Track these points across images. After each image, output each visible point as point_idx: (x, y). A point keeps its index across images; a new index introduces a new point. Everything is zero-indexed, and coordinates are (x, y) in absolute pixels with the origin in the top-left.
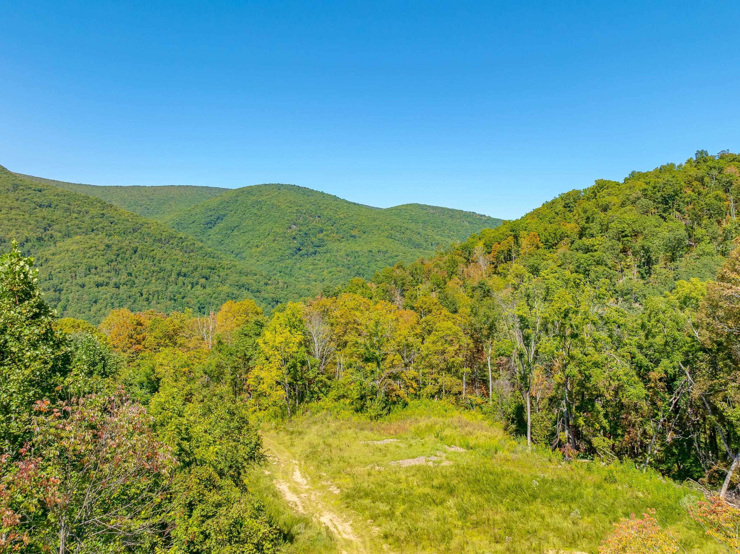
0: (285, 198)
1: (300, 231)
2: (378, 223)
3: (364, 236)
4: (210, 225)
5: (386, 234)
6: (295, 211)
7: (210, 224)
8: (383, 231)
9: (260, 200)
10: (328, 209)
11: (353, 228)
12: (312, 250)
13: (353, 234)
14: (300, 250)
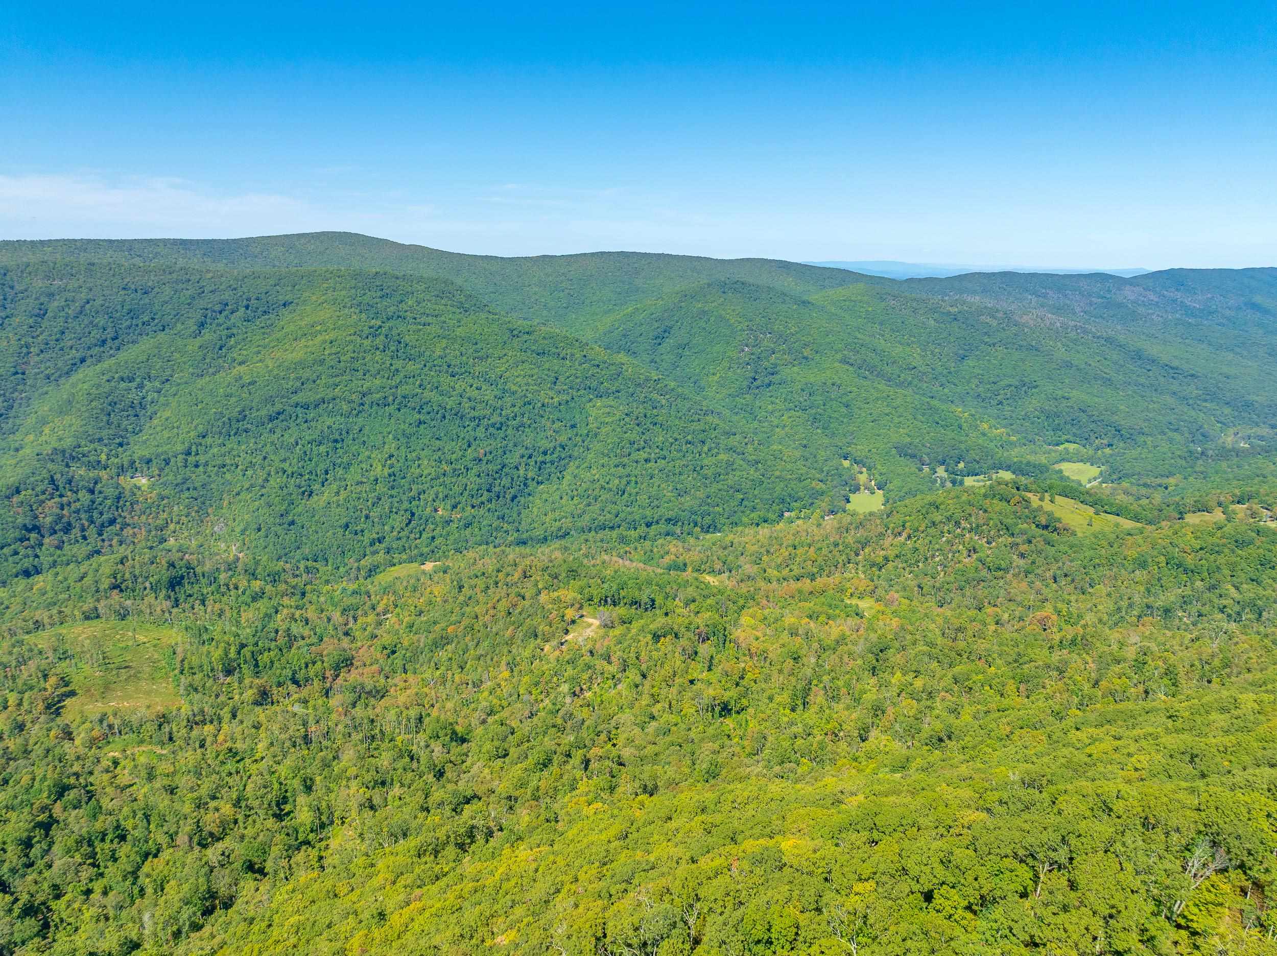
0: (733, 308)
1: (752, 354)
2: (831, 338)
3: (817, 357)
4: (659, 341)
5: (839, 356)
6: (746, 328)
7: (660, 338)
8: (837, 352)
9: (706, 309)
10: (778, 322)
11: (806, 345)
12: (767, 381)
13: (805, 354)
14: (755, 379)
